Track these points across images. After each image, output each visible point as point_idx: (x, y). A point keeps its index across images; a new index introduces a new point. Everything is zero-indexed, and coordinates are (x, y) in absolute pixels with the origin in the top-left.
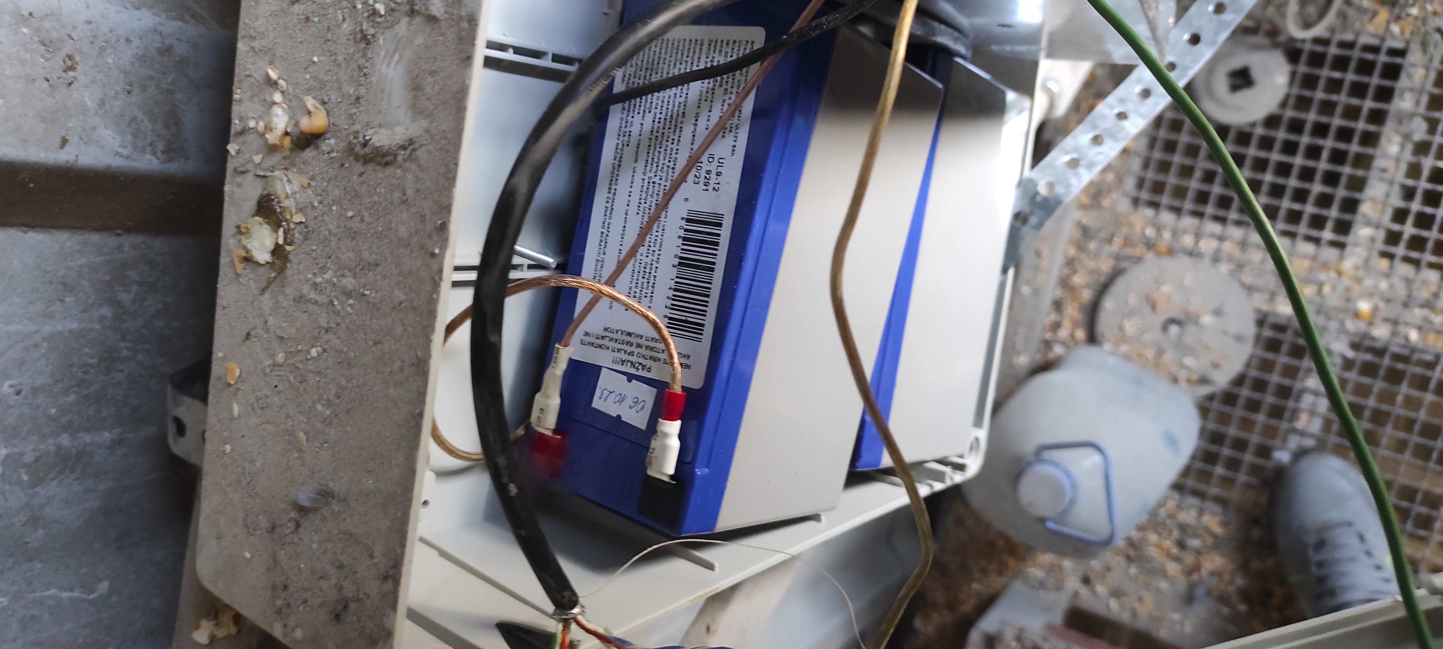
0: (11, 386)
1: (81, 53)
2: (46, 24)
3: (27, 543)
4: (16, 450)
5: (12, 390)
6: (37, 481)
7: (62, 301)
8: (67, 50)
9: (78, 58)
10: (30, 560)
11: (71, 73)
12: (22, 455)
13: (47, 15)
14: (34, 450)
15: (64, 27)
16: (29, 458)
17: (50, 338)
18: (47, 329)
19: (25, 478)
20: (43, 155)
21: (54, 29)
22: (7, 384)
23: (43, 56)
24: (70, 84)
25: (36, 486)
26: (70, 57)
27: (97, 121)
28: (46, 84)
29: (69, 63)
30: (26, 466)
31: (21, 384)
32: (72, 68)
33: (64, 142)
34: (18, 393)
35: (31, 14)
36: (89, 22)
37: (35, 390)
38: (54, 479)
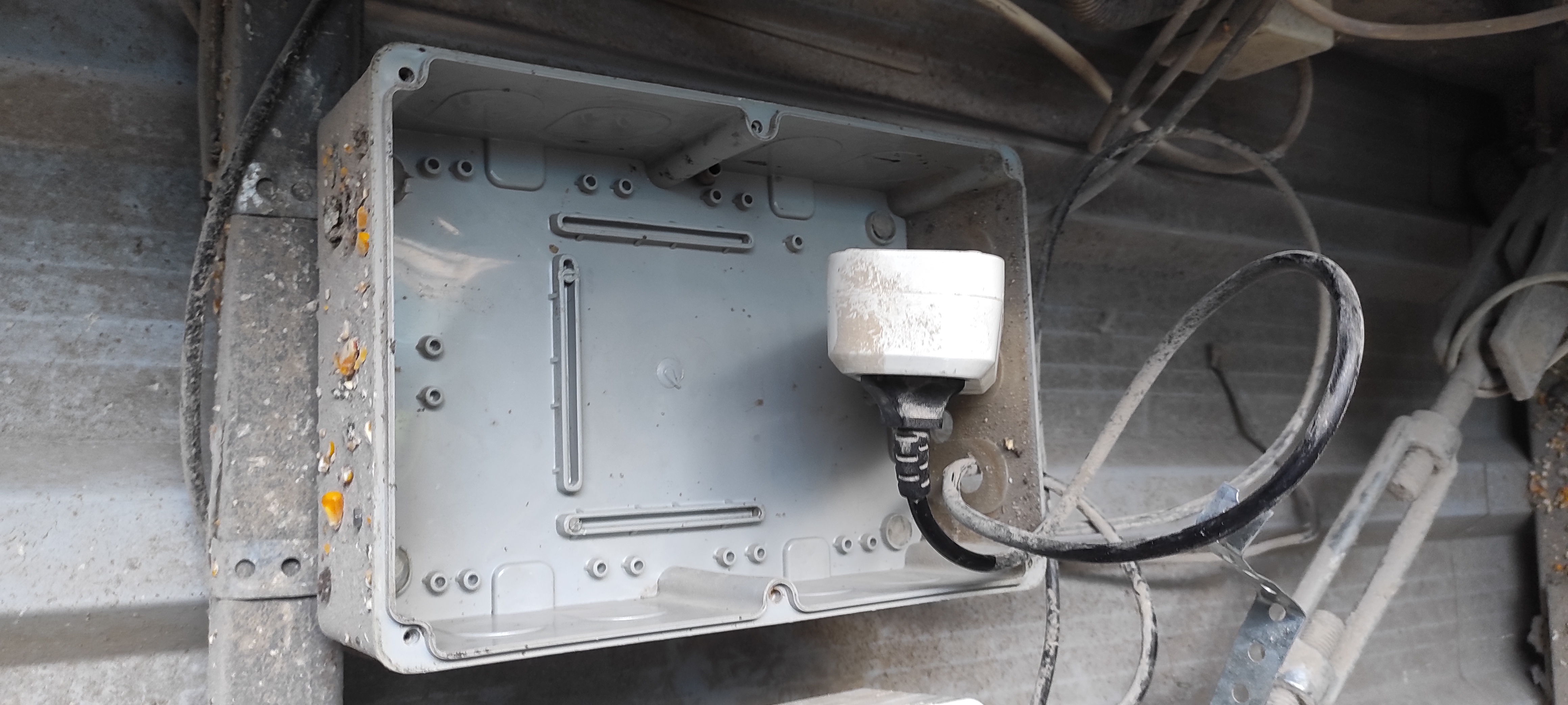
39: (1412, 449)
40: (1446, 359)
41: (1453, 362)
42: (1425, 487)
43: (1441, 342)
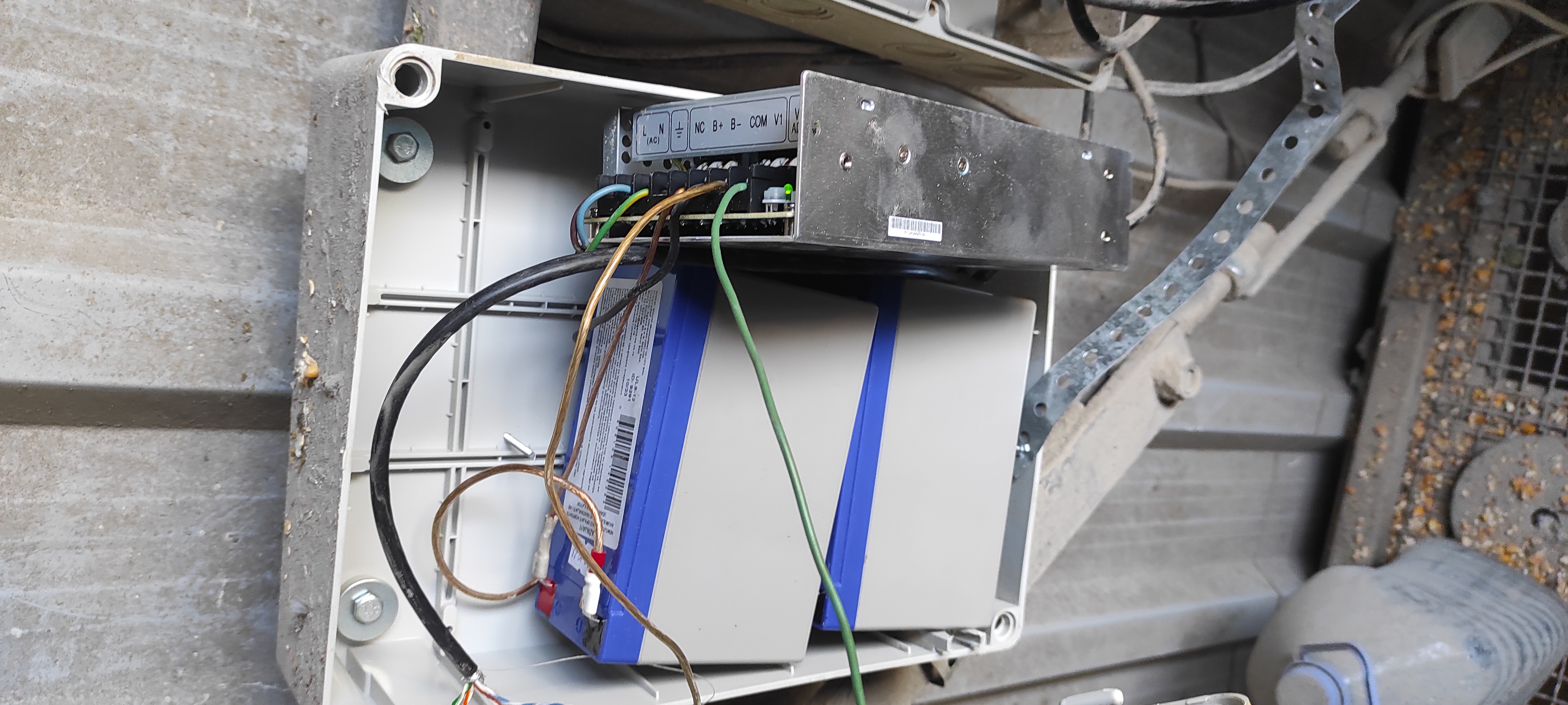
0: (230, 536)
1: (254, 320)
2: (231, 305)
3: (242, 646)
4: (234, 580)
5: (231, 539)
6: (248, 603)
7: (266, 479)
8: (244, 321)
9: (252, 324)
10: (244, 659)
11: (248, 334)
12: (238, 584)
13: (231, 300)
14: (246, 581)
15: (242, 306)
16: (242, 586)
17: (258, 504)
18: (255, 498)
19: (240, 600)
20: (230, 386)
21: (236, 308)
22: (228, 534)
23: (228, 325)
24: (248, 341)
25: (248, 606)
26: (247, 324)
27: (267, 362)
28: (231, 343)
29: (247, 328)
30: (240, 591)
31: (237, 535)
32: (248, 331)
33: (244, 377)
34: (236, 541)
35: (220, 301)
36: (259, 302)
37: (247, 540)
38: (261, 602)
39: (1358, 114)
40: (1399, 50)
41: (1401, 57)
42: (1359, 149)
43: (1396, 38)
